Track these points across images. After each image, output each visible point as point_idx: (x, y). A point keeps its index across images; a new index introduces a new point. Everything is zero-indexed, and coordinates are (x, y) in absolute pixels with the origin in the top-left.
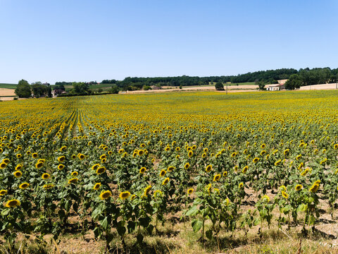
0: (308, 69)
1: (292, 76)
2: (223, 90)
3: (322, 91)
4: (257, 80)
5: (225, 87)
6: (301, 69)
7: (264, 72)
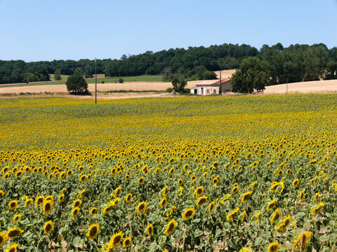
0: (279, 46)
1: (246, 60)
2: (87, 93)
3: (312, 96)
4: (167, 70)
5: (91, 87)
6: (266, 47)
7: (181, 51)
